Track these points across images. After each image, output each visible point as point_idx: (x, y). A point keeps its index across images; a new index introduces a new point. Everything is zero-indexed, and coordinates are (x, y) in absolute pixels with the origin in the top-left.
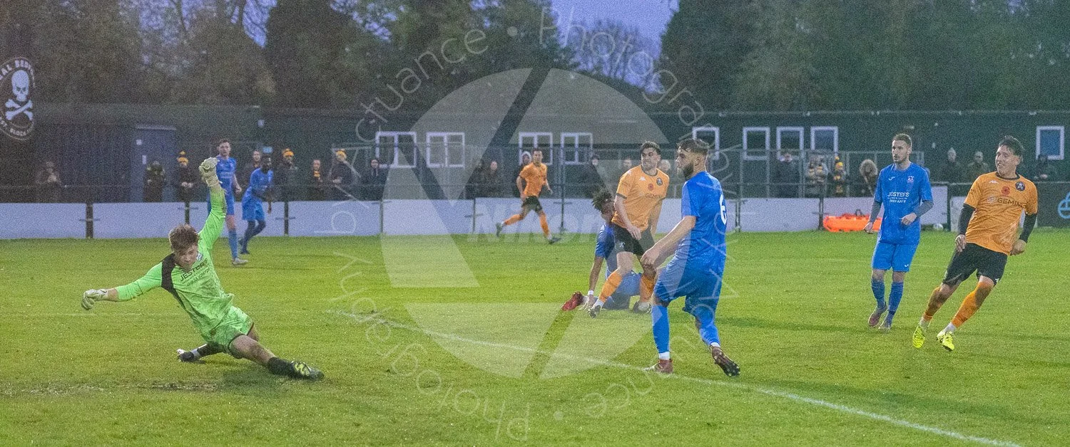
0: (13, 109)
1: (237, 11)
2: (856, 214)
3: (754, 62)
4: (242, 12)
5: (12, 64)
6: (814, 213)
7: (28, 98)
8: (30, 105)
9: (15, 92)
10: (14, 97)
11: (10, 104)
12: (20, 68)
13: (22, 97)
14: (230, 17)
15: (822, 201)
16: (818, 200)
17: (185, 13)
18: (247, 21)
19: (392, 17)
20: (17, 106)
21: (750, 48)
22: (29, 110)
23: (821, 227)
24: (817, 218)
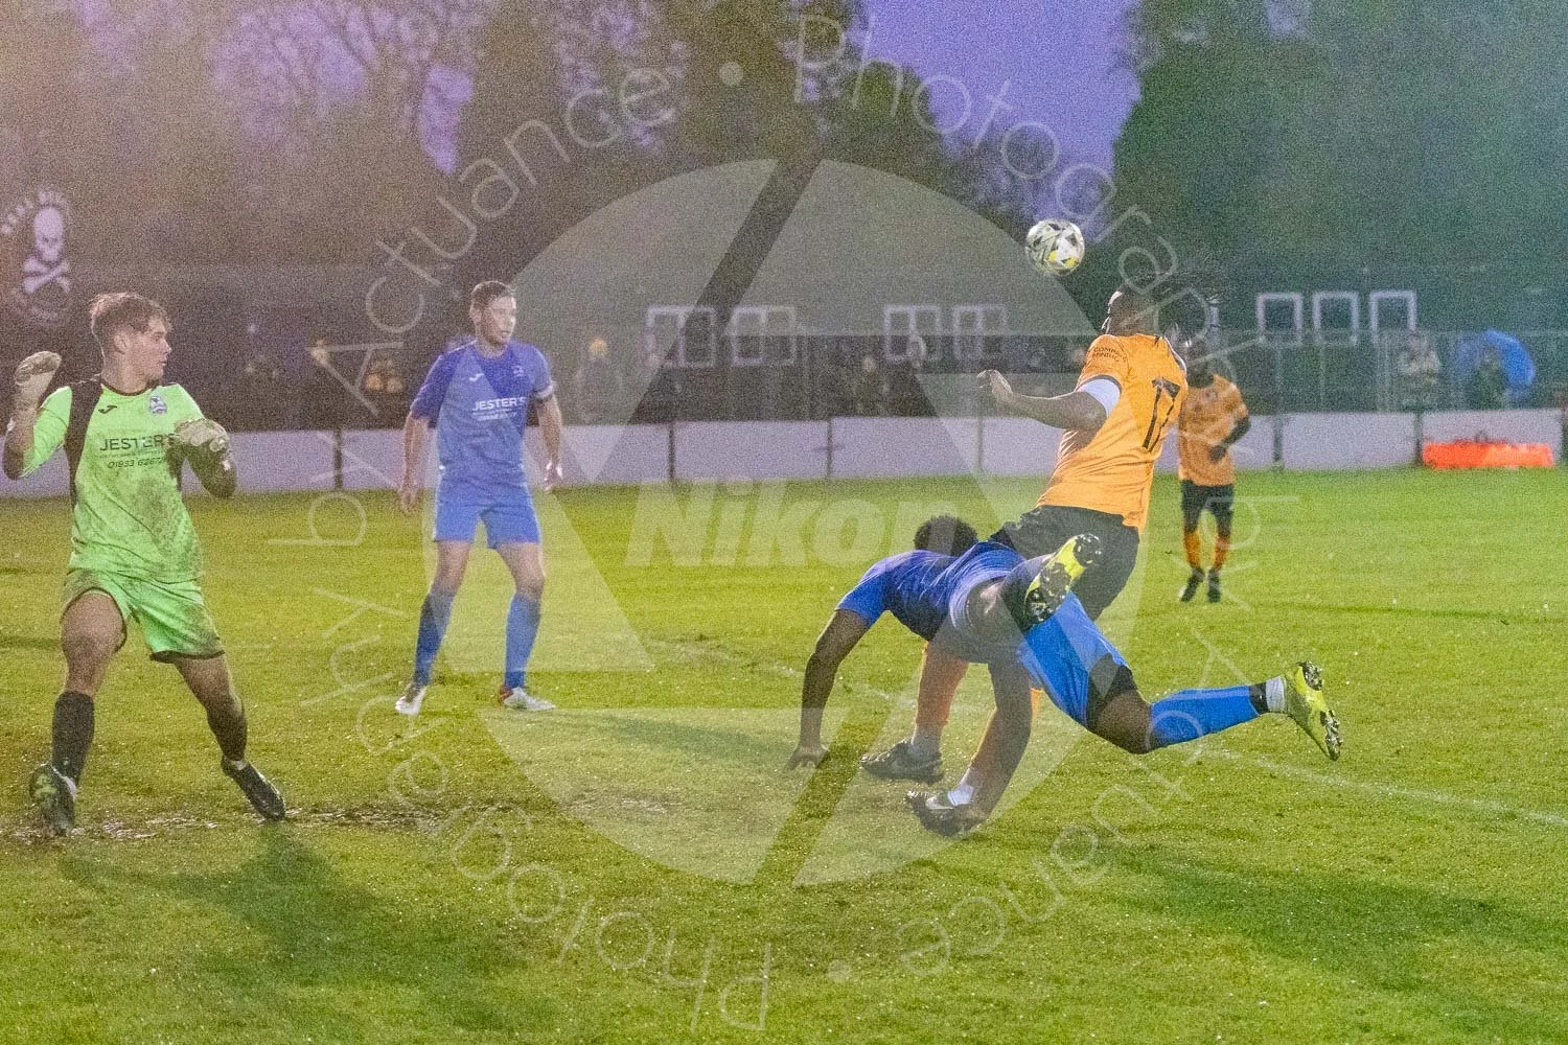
0: (37, 274)
1: (408, 110)
2: (1478, 440)
4: (416, 110)
5: (35, 197)
6: (1407, 438)
7: (62, 255)
8: (65, 267)
9: (40, 245)
10: (38, 255)
11: (31, 265)
12: (47, 205)
13: (51, 253)
16: (1412, 416)
18: (423, 126)
20: (43, 269)
22: (64, 275)
23: (1418, 461)
24: (1410, 448)
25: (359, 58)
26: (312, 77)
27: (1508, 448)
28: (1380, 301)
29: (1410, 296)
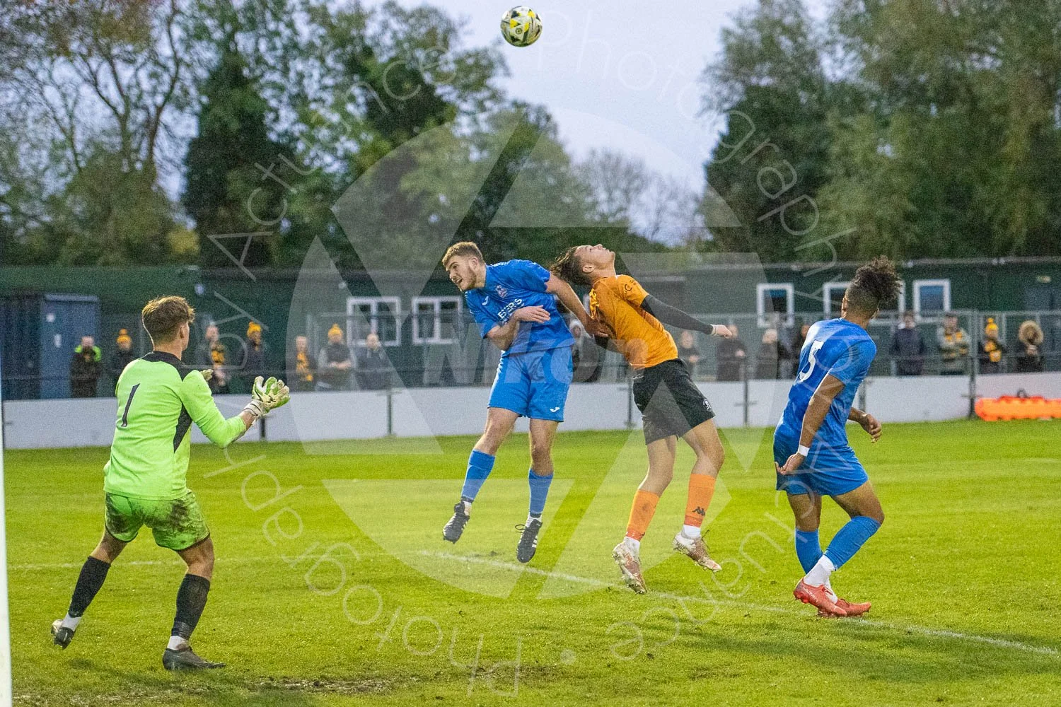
1: (145, 145)
2: (1018, 396)
3: (831, 198)
4: (151, 145)
6: (964, 396)
14: (137, 151)
15: (973, 379)
17: (79, 147)
18: (158, 157)
19: (352, 146)
21: (827, 180)
23: (972, 414)
24: (966, 402)
25: (107, 101)
26: (71, 116)
27: (1041, 403)
28: (922, 288)
29: (946, 284)
